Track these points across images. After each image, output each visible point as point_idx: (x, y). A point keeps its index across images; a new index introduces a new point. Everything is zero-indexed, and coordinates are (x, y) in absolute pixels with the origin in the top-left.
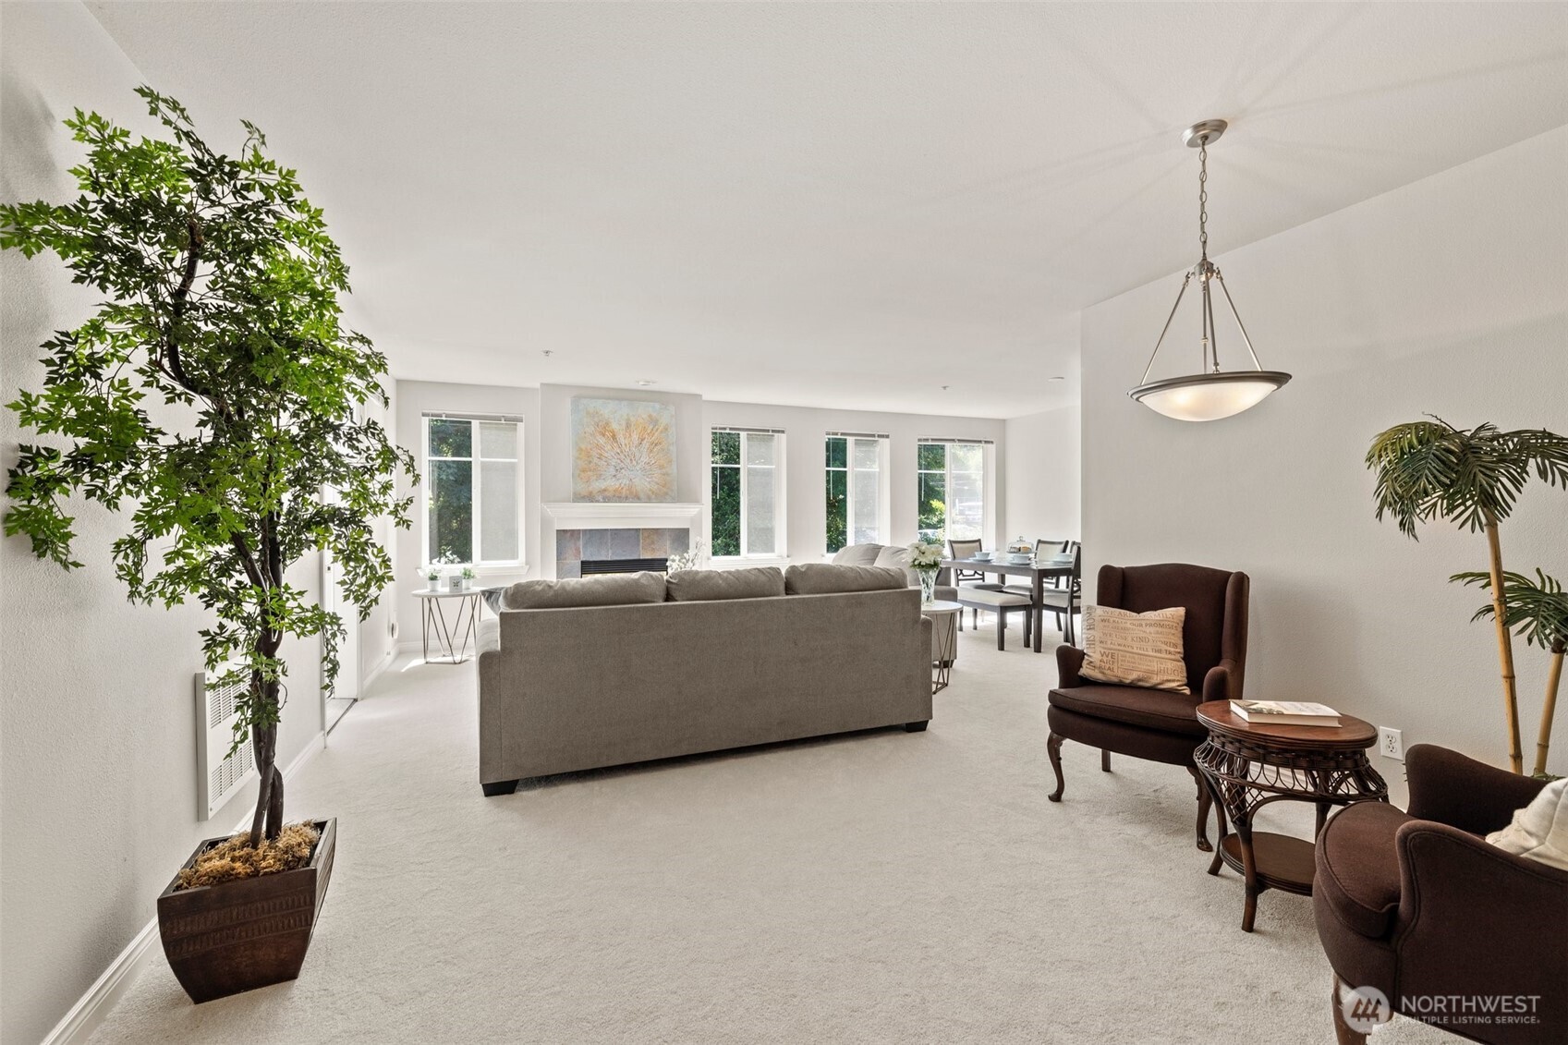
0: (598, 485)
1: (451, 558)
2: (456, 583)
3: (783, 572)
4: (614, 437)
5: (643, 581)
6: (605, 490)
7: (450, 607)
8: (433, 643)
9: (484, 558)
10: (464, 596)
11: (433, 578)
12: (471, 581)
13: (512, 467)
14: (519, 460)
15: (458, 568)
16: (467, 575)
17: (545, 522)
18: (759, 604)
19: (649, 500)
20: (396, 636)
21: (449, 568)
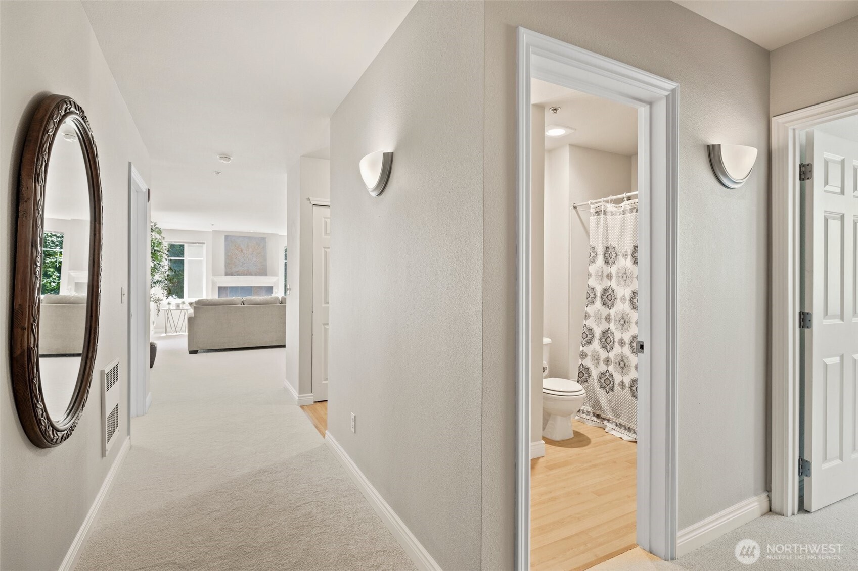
0: (234, 270)
1: (175, 297)
2: (178, 306)
3: (280, 298)
4: (242, 251)
5: (235, 299)
6: (237, 271)
7: (176, 314)
8: (169, 329)
9: (189, 297)
10: (181, 310)
11: (169, 304)
12: (184, 305)
13: (201, 261)
14: (204, 259)
15: (179, 301)
16: (183, 303)
17: (214, 283)
18: (269, 307)
19: (256, 275)
20: (155, 325)
21: (174, 300)
